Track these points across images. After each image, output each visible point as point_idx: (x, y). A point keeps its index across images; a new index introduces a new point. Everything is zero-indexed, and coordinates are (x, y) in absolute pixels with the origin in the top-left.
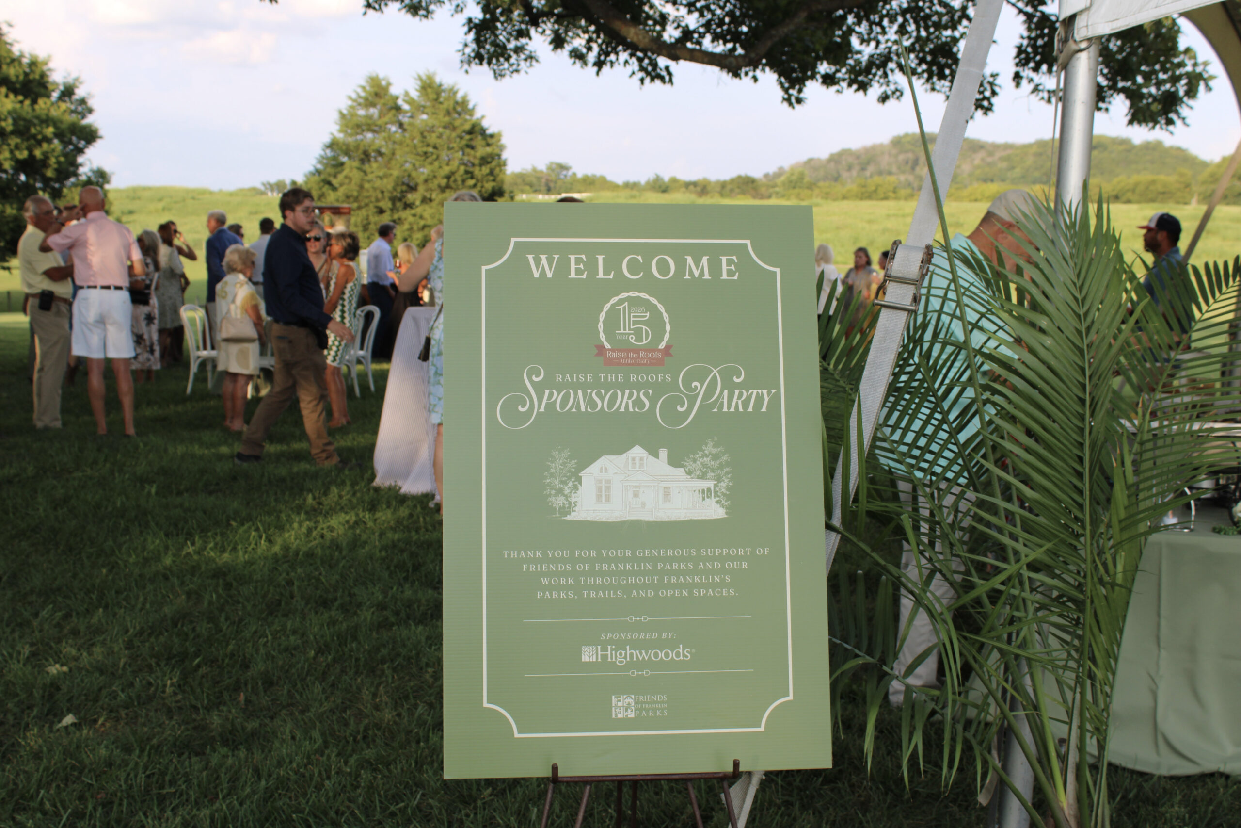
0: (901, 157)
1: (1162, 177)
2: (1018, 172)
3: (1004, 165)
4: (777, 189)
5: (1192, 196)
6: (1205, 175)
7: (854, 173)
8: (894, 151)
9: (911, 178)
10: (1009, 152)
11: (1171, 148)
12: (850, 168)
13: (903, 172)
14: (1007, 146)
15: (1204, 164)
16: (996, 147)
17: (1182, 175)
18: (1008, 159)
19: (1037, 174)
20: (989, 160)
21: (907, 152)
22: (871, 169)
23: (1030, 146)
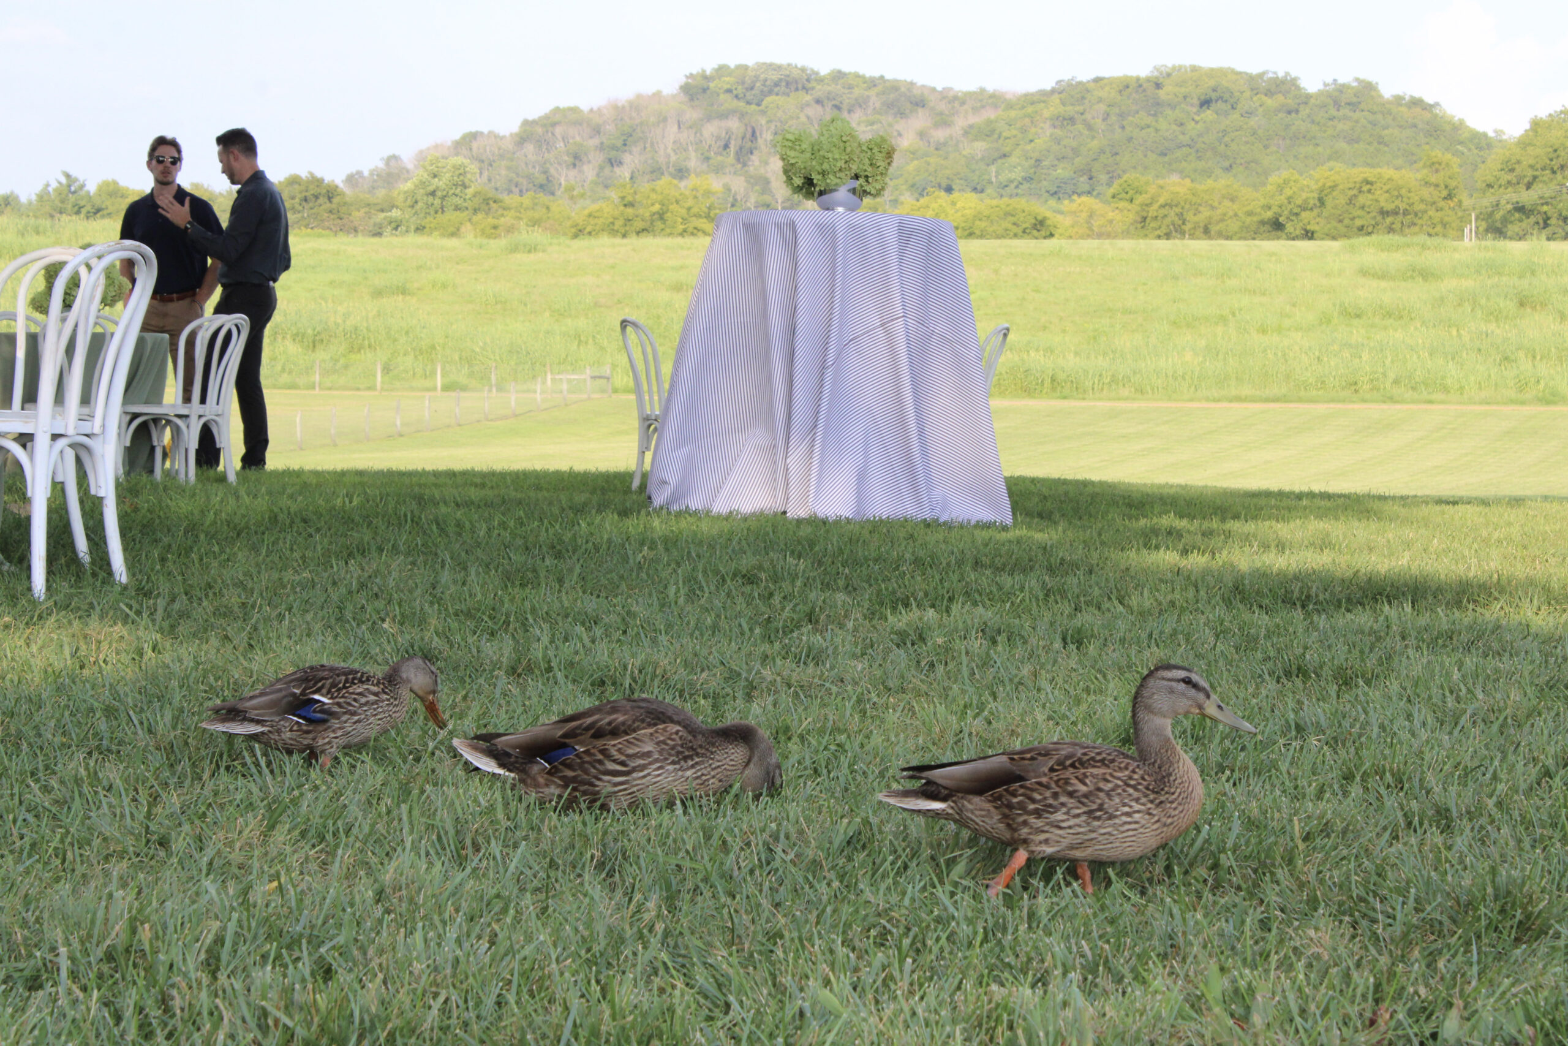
0: (711, 130)
1: (1388, 172)
2: (1015, 169)
3: (980, 147)
4: (395, 213)
5: (1464, 220)
6: (1490, 169)
7: (589, 172)
8: (692, 115)
9: (738, 184)
10: (990, 114)
11: (1398, 100)
12: (577, 159)
13: (718, 170)
14: (984, 99)
15: (1481, 143)
16: (956, 101)
17: (1435, 166)
18: (987, 132)
19: (1062, 171)
20: (940, 135)
21: (724, 116)
22: (632, 160)
23: (1042, 97)
